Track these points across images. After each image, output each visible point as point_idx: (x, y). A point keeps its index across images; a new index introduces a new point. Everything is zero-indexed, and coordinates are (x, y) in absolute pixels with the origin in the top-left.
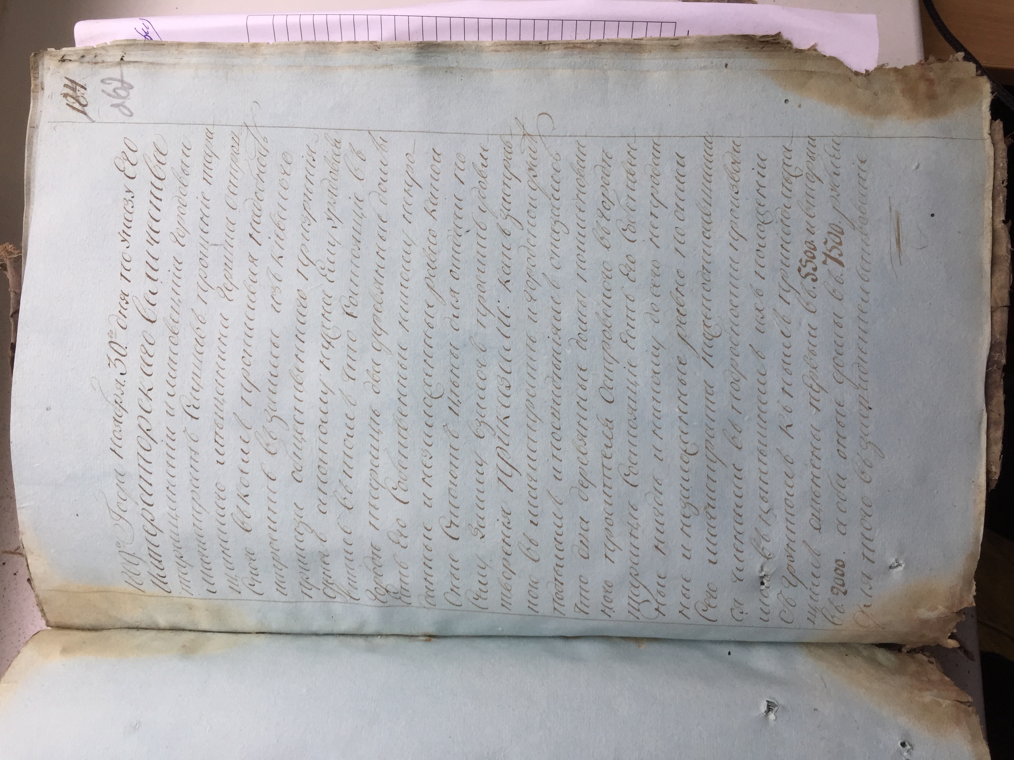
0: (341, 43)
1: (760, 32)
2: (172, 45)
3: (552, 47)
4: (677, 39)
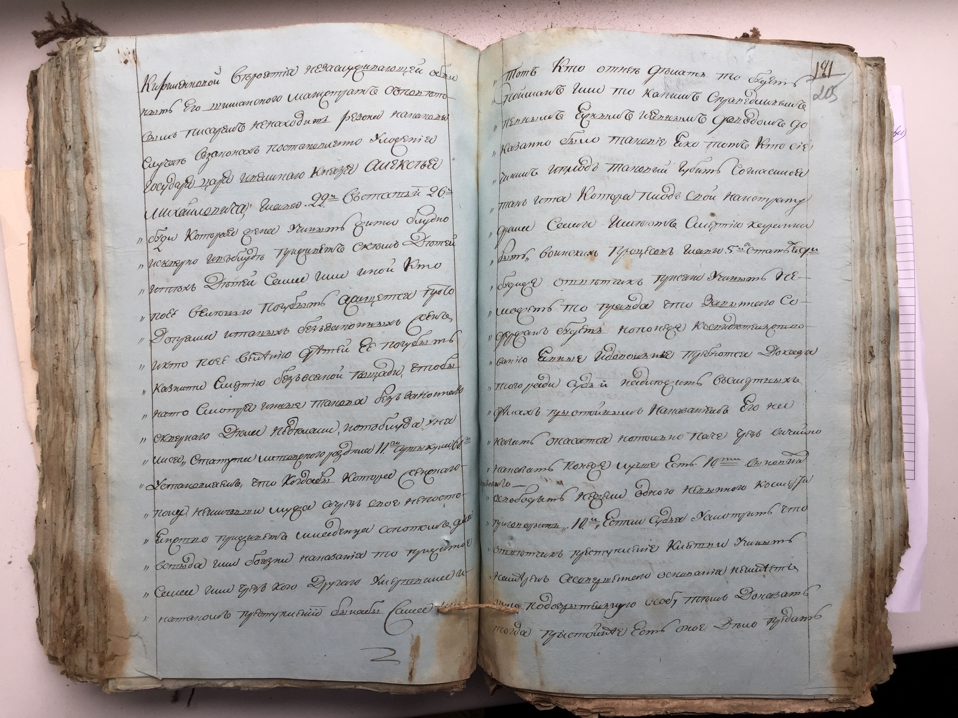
0: (896, 260)
1: (910, 534)
4: (904, 481)
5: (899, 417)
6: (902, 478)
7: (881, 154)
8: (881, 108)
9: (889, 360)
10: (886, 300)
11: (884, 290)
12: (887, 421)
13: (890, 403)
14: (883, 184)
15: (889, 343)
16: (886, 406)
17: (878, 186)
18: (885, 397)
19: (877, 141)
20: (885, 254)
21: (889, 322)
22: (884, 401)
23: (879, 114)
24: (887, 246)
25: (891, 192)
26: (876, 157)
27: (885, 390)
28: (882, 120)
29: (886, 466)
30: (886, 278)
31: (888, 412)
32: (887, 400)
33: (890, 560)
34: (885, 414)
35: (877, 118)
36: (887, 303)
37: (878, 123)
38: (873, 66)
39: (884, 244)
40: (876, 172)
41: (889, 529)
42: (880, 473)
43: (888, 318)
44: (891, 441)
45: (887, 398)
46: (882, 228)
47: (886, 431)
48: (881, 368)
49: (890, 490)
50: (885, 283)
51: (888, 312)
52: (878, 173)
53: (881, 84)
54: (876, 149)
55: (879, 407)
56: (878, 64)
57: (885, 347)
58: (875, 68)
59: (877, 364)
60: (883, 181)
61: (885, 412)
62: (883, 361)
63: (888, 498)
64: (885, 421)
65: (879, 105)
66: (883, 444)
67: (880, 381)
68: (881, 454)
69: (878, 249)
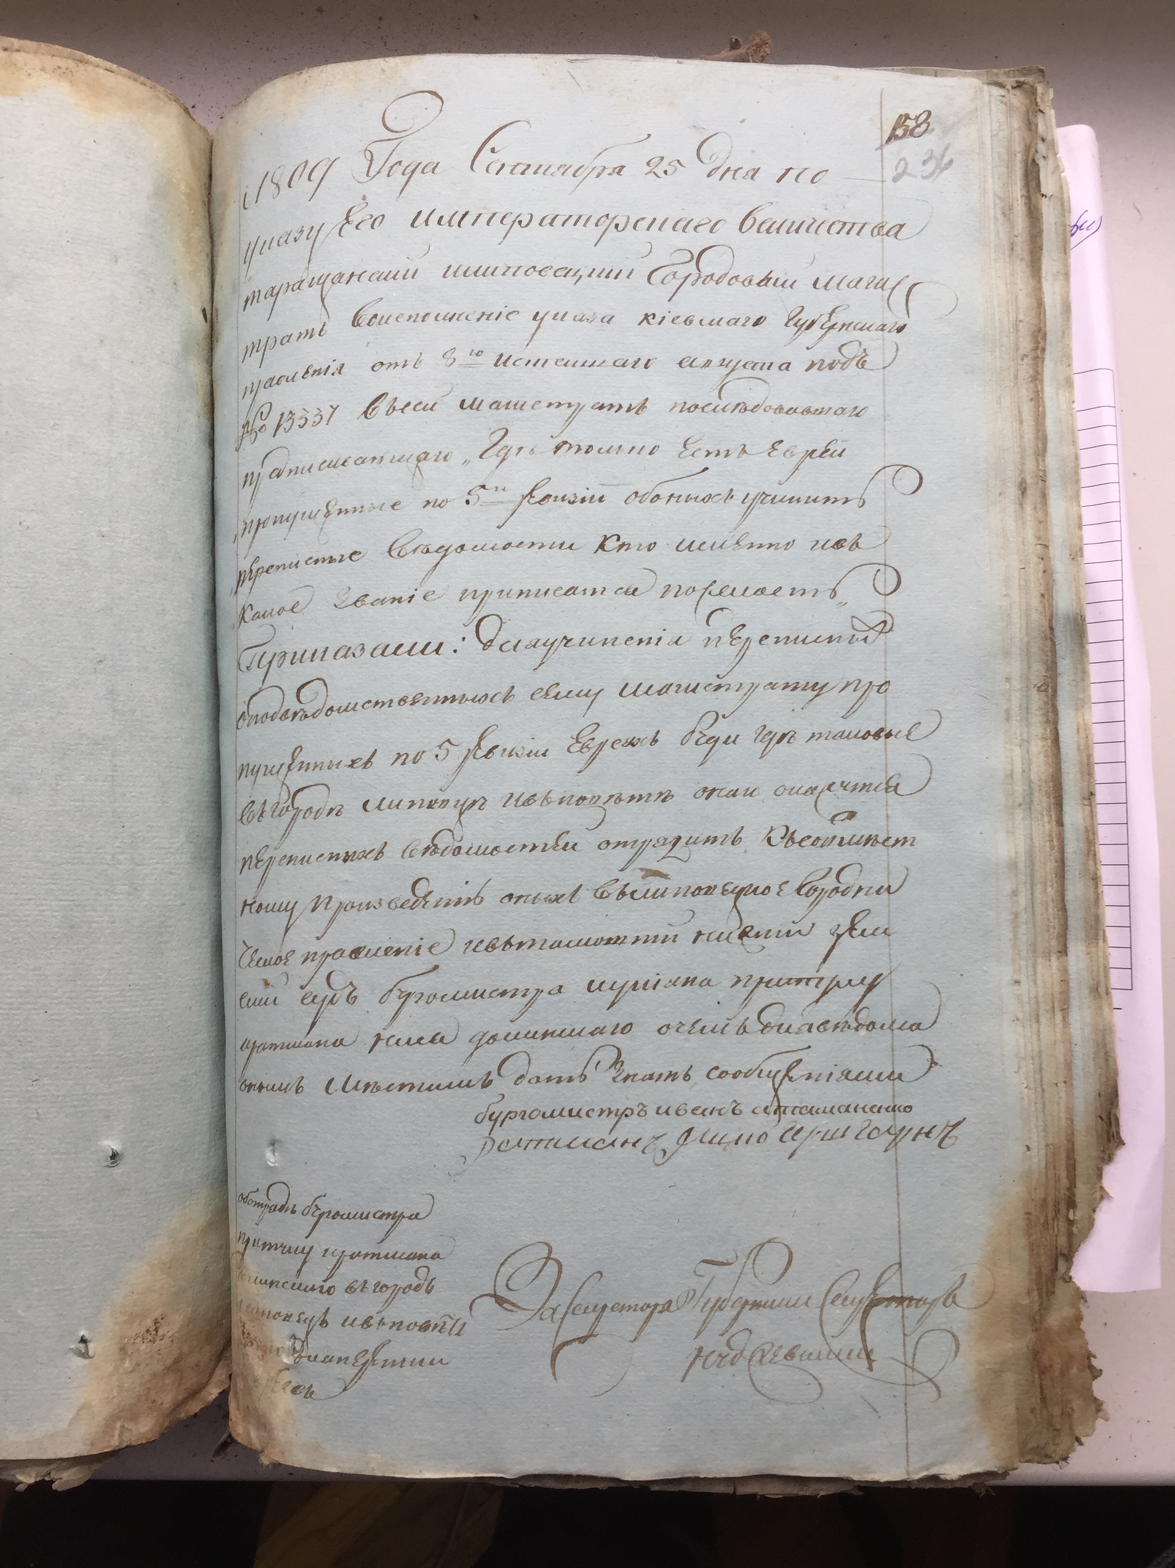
0: (1078, 504)
1: (1124, 1115)
2: (1066, 264)
3: (1088, 808)
4: (1107, 994)
5: (1089, 850)
6: (1102, 990)
7: (1033, 277)
8: (1030, 178)
9: (1056, 729)
10: (1047, 595)
11: (1040, 575)
12: (1054, 864)
13: (1060, 823)
14: (1038, 342)
15: (1055, 691)
16: (1051, 831)
17: (1026, 345)
18: (1049, 810)
19: (1022, 249)
20: (1044, 496)
21: (1054, 644)
22: (1046, 819)
23: (1028, 191)
24: (1053, 478)
25: (1066, 358)
26: (1020, 287)
27: (1048, 795)
28: (1033, 202)
29: (1054, 962)
30: (1046, 547)
31: (1055, 842)
32: (1053, 817)
33: (1068, 1177)
34: (1048, 849)
35: (1023, 199)
36: (1046, 602)
37: (1024, 209)
38: (1009, 87)
39: (1041, 474)
40: (1021, 317)
41: (1063, 1108)
42: (1035, 983)
43: (1050, 636)
44: (1064, 909)
45: (1053, 813)
46: (1037, 438)
47: (1052, 886)
48: (1038, 748)
49: (1065, 1018)
50: (1044, 558)
51: (1051, 621)
52: (1027, 319)
53: (1030, 125)
54: (1022, 268)
55: (1031, 834)
56: (1024, 83)
57: (1046, 700)
58: (1017, 92)
59: (1023, 740)
60: (1039, 335)
61: (1048, 844)
62: (1043, 731)
63: (1059, 1036)
64: (1049, 863)
65: (1026, 170)
66: (1045, 916)
67: (1034, 777)
68: (1039, 939)
69: (1024, 485)
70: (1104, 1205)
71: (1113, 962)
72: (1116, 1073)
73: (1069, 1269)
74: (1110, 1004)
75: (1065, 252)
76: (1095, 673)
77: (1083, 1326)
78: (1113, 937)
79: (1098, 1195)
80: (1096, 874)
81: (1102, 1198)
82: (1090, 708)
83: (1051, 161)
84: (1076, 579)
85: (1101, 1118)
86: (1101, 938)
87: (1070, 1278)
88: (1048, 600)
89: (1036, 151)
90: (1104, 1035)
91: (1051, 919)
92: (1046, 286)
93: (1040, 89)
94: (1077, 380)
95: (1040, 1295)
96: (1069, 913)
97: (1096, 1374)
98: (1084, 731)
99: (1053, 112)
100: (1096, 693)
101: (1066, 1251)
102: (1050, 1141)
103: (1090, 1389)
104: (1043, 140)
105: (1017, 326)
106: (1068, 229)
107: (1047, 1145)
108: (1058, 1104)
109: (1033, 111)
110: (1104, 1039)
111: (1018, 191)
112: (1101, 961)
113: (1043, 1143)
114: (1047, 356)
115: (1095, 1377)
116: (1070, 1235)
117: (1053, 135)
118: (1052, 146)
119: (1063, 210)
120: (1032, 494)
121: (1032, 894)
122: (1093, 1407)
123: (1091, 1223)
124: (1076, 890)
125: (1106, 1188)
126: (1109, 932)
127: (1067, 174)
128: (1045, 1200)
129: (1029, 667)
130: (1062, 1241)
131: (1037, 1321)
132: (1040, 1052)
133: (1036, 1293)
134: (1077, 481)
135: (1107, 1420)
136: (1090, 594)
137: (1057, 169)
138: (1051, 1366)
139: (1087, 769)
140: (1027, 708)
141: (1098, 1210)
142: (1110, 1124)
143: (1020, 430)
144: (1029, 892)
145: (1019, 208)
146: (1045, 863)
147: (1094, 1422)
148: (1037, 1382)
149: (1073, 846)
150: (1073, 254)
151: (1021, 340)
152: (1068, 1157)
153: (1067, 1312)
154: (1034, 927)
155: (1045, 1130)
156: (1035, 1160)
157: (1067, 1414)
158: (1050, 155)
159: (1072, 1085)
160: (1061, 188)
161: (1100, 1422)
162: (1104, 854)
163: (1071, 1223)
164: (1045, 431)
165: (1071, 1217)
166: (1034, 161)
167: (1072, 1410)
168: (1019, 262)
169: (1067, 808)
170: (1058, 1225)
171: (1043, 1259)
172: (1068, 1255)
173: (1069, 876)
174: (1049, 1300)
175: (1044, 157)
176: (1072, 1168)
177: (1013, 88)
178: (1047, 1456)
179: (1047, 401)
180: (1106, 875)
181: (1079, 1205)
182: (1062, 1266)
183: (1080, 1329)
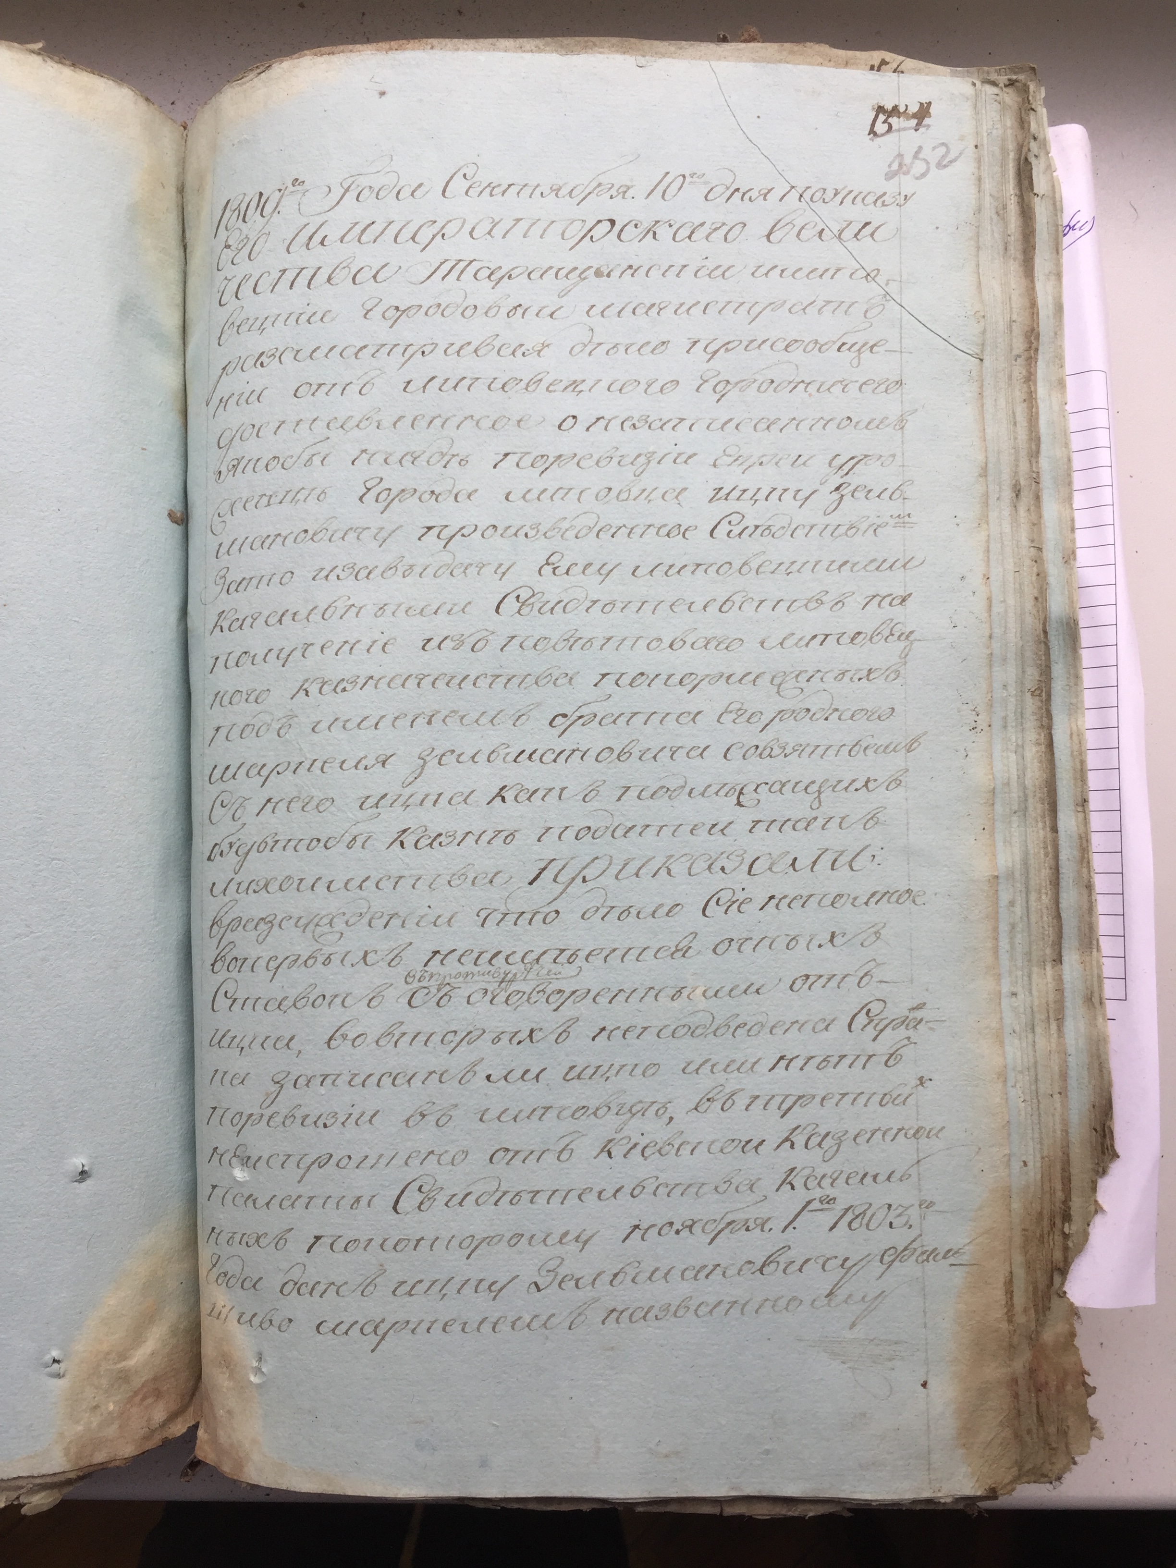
0: (1072, 509)
1: (1118, 1127)
2: (1058, 264)
3: (1081, 815)
4: (1101, 1002)
5: (1083, 858)
6: (1096, 1000)
7: (1026, 276)
8: (1023, 176)
9: (1050, 734)
10: (1041, 598)
11: (1034, 578)
12: (1048, 871)
13: (1055, 829)
14: (1031, 343)
15: (1049, 695)
16: (1046, 837)
17: (1019, 345)
18: (1043, 817)
19: (1015, 248)
20: (1038, 498)
21: (1047, 649)
22: (1040, 825)
23: (1021, 190)
24: (1046, 480)
25: (1059, 359)
26: (1014, 286)
27: (1042, 800)
28: (1026, 200)
29: (1050, 970)
30: (1040, 549)
31: (1050, 849)
32: (1048, 823)
33: (1063, 1190)
34: (1042, 856)
35: (1016, 198)
36: (1040, 606)
37: (1017, 208)
38: (1002, 85)
39: (1034, 475)
40: (1014, 317)
41: (1058, 1118)
42: (1030, 992)
43: (1044, 639)
44: (1058, 917)
45: (1047, 819)
46: (1030, 439)
47: (1047, 894)
48: (1032, 753)
49: (1060, 1029)
50: (1038, 561)
51: (1044, 624)
52: (1021, 318)
53: (1022, 124)
54: (1015, 268)
55: (1026, 841)
56: (1016, 81)
57: (1039, 704)
58: (1009, 90)
59: (1017, 745)
60: (1032, 336)
61: (1042, 852)
62: (1037, 737)
63: (1054, 1046)
64: (1043, 871)
65: (1019, 169)
66: (1040, 923)
67: (1028, 782)
68: (1035, 947)
69: (1018, 488)
70: (1098, 1220)
71: (1107, 972)
72: (1110, 1085)
73: (1063, 1284)
74: (1104, 1015)
75: (1058, 253)
76: (1088, 678)
77: (1077, 1342)
78: (1107, 946)
79: (1092, 1208)
80: (1090, 882)
81: (1096, 1212)
82: (1083, 715)
83: (1042, 160)
84: (1069, 583)
85: (1095, 1130)
86: (1095, 947)
87: (1065, 1293)
88: (1042, 603)
89: (1029, 150)
90: (1098, 1045)
91: (1046, 927)
92: (1039, 286)
93: (1032, 87)
94: (1070, 382)
95: (1036, 1312)
96: (1063, 921)
97: (1091, 1391)
98: (1077, 737)
99: (1044, 110)
100: (1089, 698)
101: (1061, 1265)
102: (1045, 1153)
103: (1084, 1408)
104: (1035, 139)
105: (1011, 326)
106: (1061, 229)
107: (1043, 1158)
108: (1053, 1115)
109: (1024, 111)
110: (1099, 1049)
111: (1011, 188)
112: (1095, 972)
113: (1038, 1156)
114: (1040, 357)
115: (1089, 1395)
116: (1066, 1249)
117: (1044, 134)
118: (1044, 145)
119: (1055, 209)
120: (1026, 497)
121: (1027, 902)
122: (1088, 1425)
123: (1086, 1236)
124: (1070, 898)
125: (1100, 1202)
126: (1102, 940)
127: (1059, 174)
128: (1041, 1214)
129: (1024, 672)
130: (1058, 1255)
131: (1033, 1339)
132: (1036, 1063)
133: (1032, 1311)
134: (1070, 484)
135: (1101, 1438)
136: (1084, 599)
137: (1049, 168)
138: (1047, 1383)
139: (1081, 774)
140: (1022, 713)
141: (1091, 1224)
142: (1104, 1136)
143: (1014, 432)
144: (1024, 900)
145: (1012, 207)
146: (1039, 871)
147: (1089, 1440)
148: (1034, 1401)
149: (1067, 853)
150: (1065, 254)
151: (1014, 340)
152: (1063, 1170)
153: (1061, 1328)
154: (1029, 936)
155: (1041, 1143)
156: (1032, 1174)
157: (1063, 1433)
158: (1042, 154)
159: (1067, 1096)
160: (1053, 187)
161: (1094, 1441)
162: (1098, 862)
163: (1066, 1236)
164: (1038, 432)
165: (1066, 1230)
166: (1026, 159)
167: (1068, 1427)
168: (1012, 261)
169: (1061, 815)
170: (1053, 1239)
171: (1039, 1272)
172: (1063, 1270)
173: (1063, 883)
174: (1045, 1315)
175: (1036, 156)
176: (1067, 1181)
177: (1006, 86)
178: (1044, 1476)
179: (1039, 401)
180: (1100, 883)
181: (1074, 1218)
182: (1057, 1279)
183: (1073, 1345)
